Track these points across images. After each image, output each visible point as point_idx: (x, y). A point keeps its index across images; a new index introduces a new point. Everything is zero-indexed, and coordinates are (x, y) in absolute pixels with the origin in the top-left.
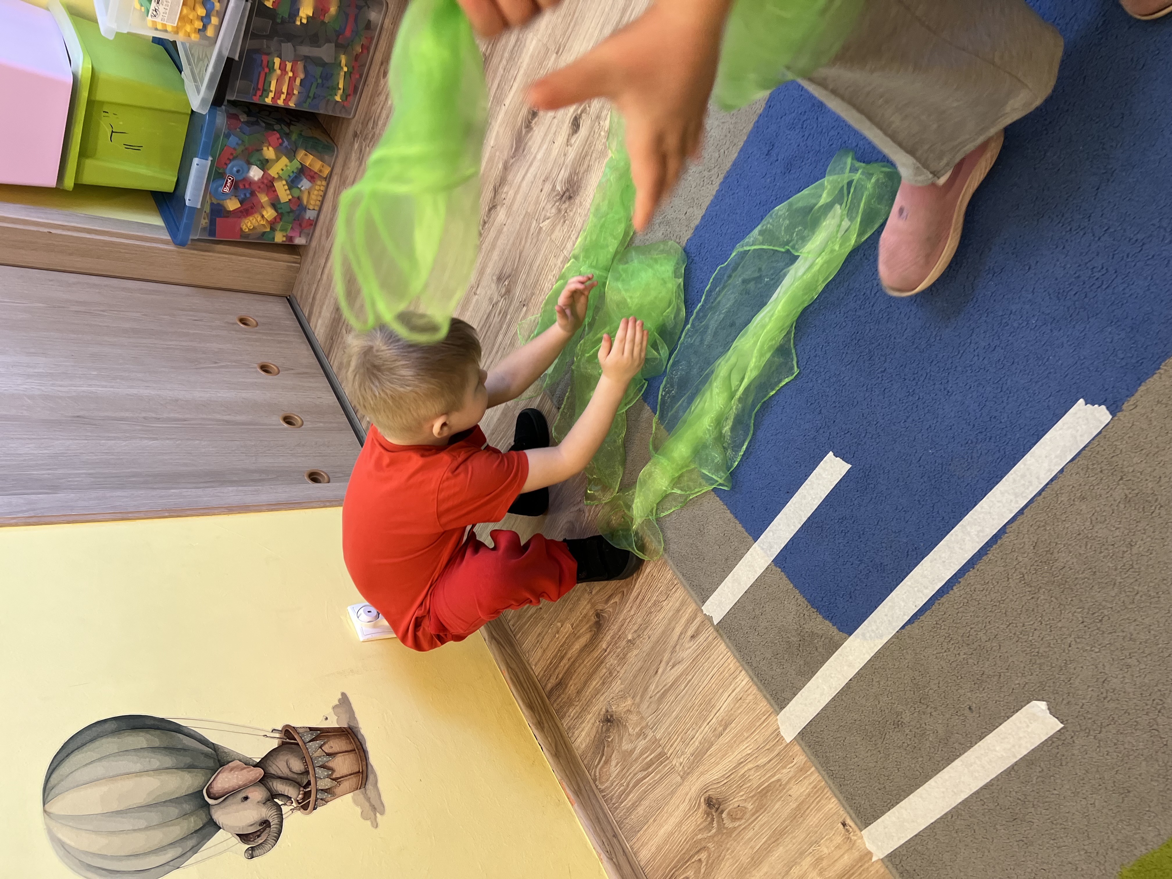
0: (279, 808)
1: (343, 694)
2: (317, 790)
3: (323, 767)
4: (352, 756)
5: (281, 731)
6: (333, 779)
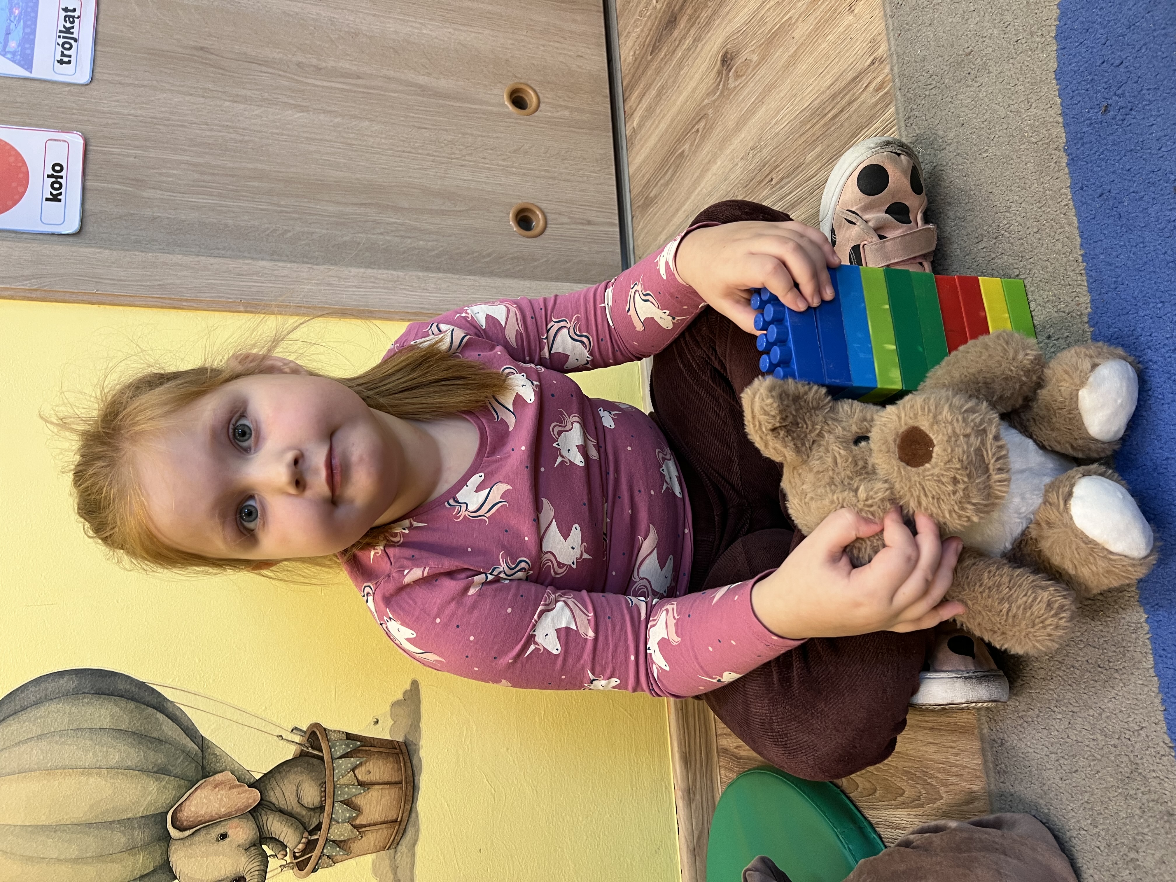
0: (265, 859)
2: (327, 841)
3: (347, 803)
4: (394, 791)
5: (305, 732)
6: (355, 827)
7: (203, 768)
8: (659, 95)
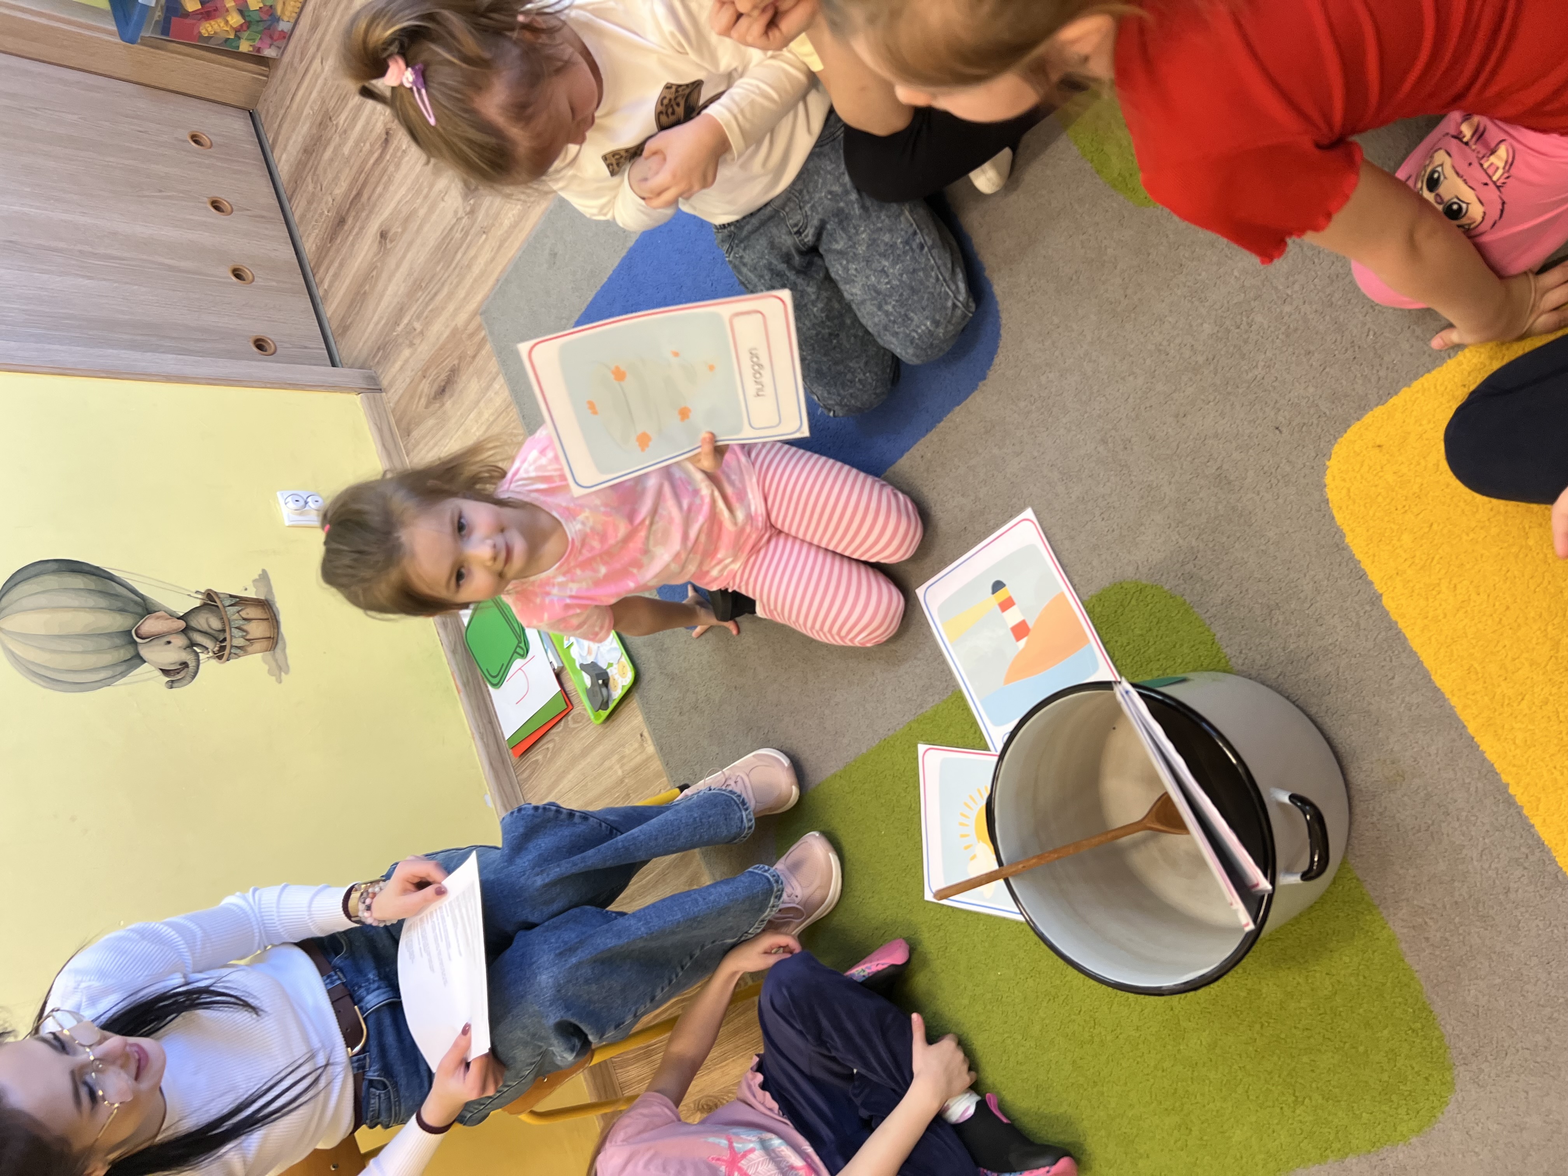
0: (197, 654)
1: (264, 571)
2: (232, 646)
3: (238, 628)
4: (265, 623)
5: (204, 593)
6: (247, 640)
7: (147, 609)
8: (341, 265)
